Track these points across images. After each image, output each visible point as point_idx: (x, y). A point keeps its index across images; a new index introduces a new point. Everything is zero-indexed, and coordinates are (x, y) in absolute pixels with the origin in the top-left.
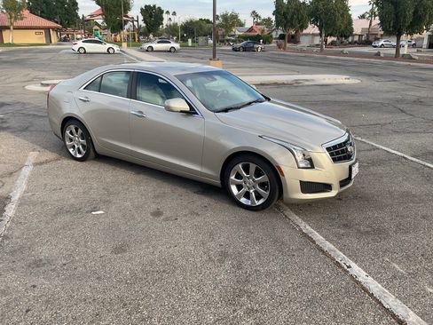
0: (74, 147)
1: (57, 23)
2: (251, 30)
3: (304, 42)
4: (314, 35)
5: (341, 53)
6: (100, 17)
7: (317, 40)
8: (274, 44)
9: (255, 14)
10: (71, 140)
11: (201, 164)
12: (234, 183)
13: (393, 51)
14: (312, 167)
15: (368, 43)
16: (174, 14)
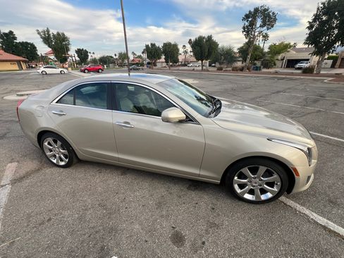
0: (55, 156)
2: (133, 60)
3: (159, 65)
4: (162, 62)
5: (178, 70)
7: (164, 64)
8: (145, 67)
9: (134, 53)
10: (51, 151)
12: (237, 182)
13: (200, 68)
15: (185, 65)
16: (93, 53)
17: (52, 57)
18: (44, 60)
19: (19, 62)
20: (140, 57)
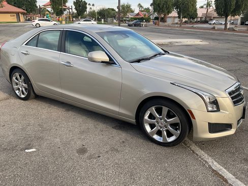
0: (19, 89)
1: (24, 10)
2: (138, 14)
3: (169, 21)
4: (175, 17)
6: (50, 6)
7: (177, 20)
8: (151, 23)
9: (140, 6)
10: (17, 84)
11: (119, 105)
12: (147, 122)
14: (218, 110)
15: (206, 22)
16: (93, 5)
18: (41, 12)
19: (18, 14)
20: (147, 10)
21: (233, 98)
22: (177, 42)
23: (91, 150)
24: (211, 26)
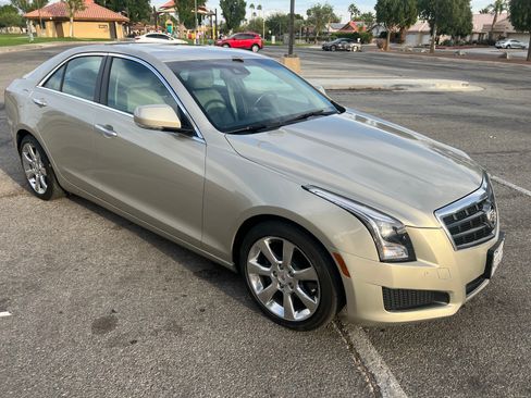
0: (34, 176)
1: (126, 16)
3: (410, 42)
4: (423, 33)
5: (457, 55)
7: (427, 40)
8: (373, 44)
9: (353, 9)
10: (31, 166)
11: (202, 228)
14: (412, 258)
15: (490, 43)
17: (173, 13)
19: (112, 22)
20: (367, 17)
21: (453, 231)
22: (411, 86)
23: (124, 326)
24: (499, 52)
